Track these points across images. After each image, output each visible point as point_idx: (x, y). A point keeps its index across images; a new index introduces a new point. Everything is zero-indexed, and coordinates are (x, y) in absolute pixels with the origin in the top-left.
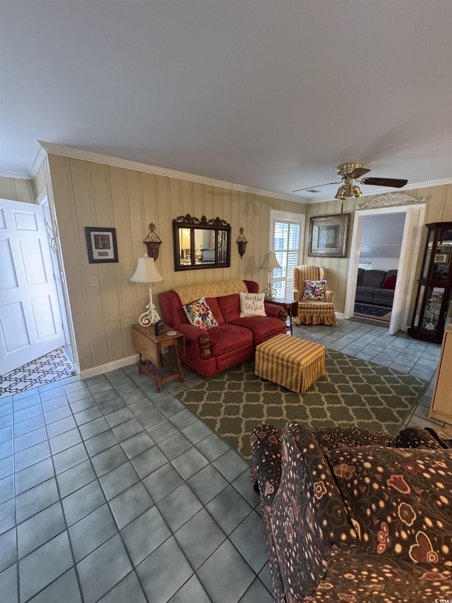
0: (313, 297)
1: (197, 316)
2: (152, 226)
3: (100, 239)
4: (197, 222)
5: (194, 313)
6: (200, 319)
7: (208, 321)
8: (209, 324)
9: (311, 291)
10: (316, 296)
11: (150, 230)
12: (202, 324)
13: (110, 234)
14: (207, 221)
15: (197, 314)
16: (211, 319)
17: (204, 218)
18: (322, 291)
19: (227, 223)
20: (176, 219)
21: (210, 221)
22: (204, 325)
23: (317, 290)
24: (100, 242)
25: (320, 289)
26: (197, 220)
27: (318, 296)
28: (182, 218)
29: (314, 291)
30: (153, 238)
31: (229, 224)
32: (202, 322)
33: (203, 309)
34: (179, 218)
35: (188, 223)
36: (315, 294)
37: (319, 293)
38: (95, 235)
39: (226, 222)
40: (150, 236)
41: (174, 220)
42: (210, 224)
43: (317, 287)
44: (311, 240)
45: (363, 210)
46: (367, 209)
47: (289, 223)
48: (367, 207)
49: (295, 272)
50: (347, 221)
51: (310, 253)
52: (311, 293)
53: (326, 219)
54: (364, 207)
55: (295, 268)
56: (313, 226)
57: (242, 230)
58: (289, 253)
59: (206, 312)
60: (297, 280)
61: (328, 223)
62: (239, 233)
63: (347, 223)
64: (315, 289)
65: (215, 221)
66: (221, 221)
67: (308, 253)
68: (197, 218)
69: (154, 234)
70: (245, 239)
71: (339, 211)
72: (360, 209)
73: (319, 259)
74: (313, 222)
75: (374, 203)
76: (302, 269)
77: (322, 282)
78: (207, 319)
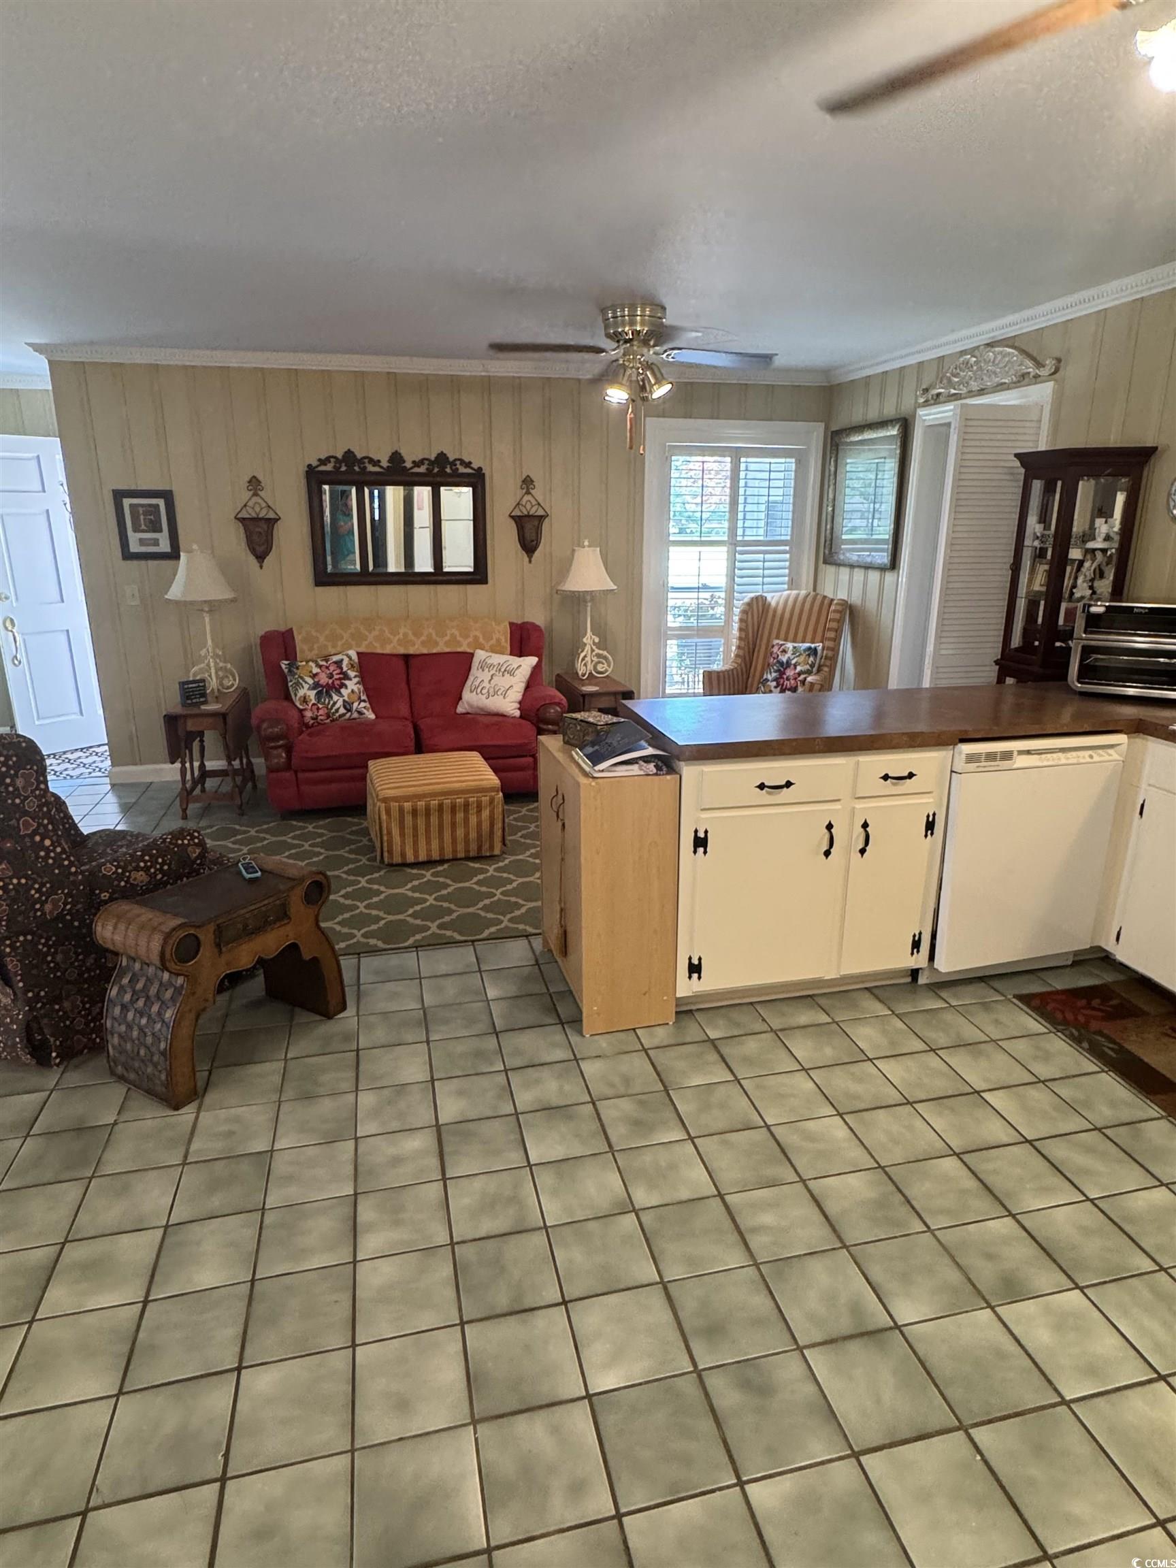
1: (306, 686)
2: (254, 483)
3: (141, 512)
4: (377, 469)
5: (302, 678)
6: (312, 694)
7: (335, 703)
8: (337, 710)
11: (251, 493)
12: (314, 704)
13: (161, 503)
14: (408, 465)
15: (306, 682)
16: (346, 698)
17: (396, 458)
18: (802, 677)
19: (475, 466)
20: (315, 463)
21: (417, 464)
22: (318, 709)
23: (790, 673)
24: (142, 517)
25: (799, 668)
26: (376, 463)
28: (332, 460)
29: (781, 673)
30: (257, 508)
31: (480, 469)
32: (313, 701)
33: (331, 674)
34: (323, 462)
35: (350, 471)
36: (783, 685)
37: (793, 682)
38: (131, 505)
39: (470, 463)
40: (250, 504)
41: (309, 466)
42: (416, 470)
43: (793, 662)
44: (830, 509)
45: (931, 405)
46: (939, 403)
47: (737, 455)
48: (938, 395)
49: (744, 612)
50: (899, 444)
51: (827, 552)
52: (776, 680)
53: (860, 438)
54: (932, 396)
55: (746, 600)
56: (836, 461)
57: (528, 483)
58: (738, 548)
59: (337, 682)
60: (747, 635)
61: (864, 451)
62: (520, 493)
63: (898, 452)
64: (785, 669)
65: (431, 463)
66: (453, 464)
67: (824, 553)
68: (376, 458)
69: (260, 501)
70: (540, 509)
71: (890, 411)
72: (926, 404)
73: (844, 571)
74: (837, 446)
75: (949, 381)
76: (778, 604)
77: (810, 648)
78: (335, 698)
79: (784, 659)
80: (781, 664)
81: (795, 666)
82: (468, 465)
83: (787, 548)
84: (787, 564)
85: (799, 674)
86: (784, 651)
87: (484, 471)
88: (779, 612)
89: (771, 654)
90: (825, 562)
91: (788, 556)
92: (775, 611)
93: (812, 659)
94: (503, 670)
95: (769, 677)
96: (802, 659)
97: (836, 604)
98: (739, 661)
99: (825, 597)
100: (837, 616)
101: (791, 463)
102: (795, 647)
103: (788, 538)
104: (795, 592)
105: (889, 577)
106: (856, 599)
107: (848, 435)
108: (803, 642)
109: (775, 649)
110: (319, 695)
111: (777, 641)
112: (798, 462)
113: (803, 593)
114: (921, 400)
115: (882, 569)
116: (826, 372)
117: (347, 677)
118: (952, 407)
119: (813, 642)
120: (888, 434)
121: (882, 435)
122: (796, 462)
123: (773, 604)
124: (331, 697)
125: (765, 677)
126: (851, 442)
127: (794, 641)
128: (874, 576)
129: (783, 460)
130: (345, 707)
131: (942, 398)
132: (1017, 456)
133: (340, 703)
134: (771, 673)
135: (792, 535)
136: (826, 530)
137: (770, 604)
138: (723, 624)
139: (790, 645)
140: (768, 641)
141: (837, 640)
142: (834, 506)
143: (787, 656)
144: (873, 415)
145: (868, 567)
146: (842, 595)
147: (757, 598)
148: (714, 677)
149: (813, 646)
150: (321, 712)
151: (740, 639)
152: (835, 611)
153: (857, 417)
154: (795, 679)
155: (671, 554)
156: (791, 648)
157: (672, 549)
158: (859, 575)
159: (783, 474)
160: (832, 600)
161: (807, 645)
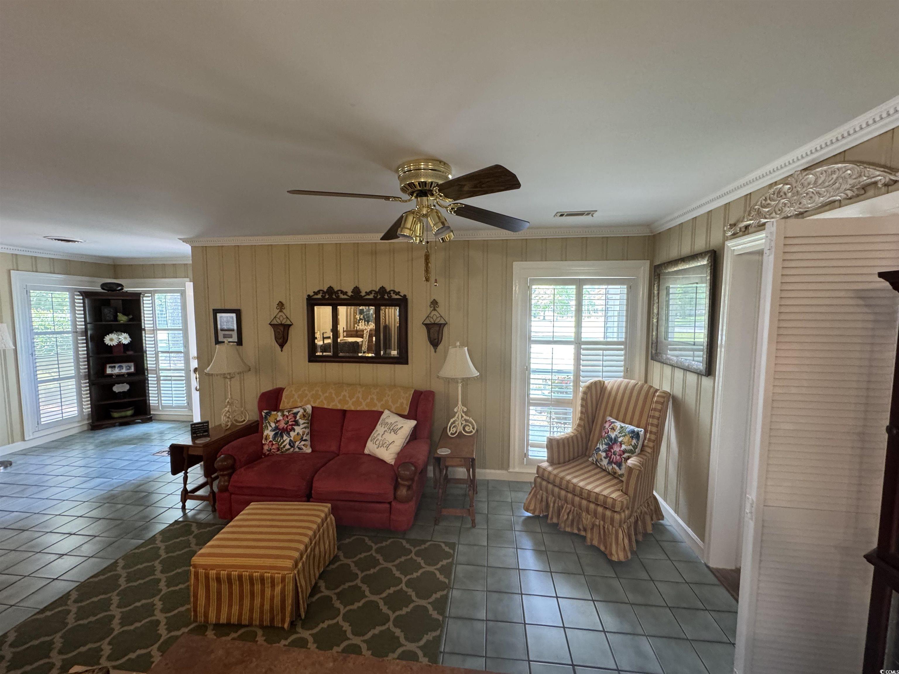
0: (605, 462)
1: (270, 428)
2: (281, 306)
4: (345, 297)
5: (269, 423)
6: (271, 434)
7: (284, 441)
8: (284, 446)
9: (605, 446)
10: (610, 463)
11: (279, 310)
12: (270, 441)
13: (234, 315)
14: (363, 294)
15: (270, 426)
16: (292, 439)
17: (356, 290)
18: (626, 455)
19: (402, 294)
20: (312, 294)
21: (368, 294)
22: (273, 444)
23: (616, 448)
25: (624, 447)
26: (345, 293)
27: (613, 465)
28: (321, 292)
29: (610, 447)
30: (281, 319)
31: (405, 296)
32: (271, 439)
33: (288, 421)
34: (316, 293)
35: (331, 298)
36: (610, 458)
37: (618, 458)
38: (220, 317)
39: (399, 292)
40: (278, 316)
41: (309, 296)
42: (368, 297)
43: (620, 440)
44: (655, 320)
45: (740, 236)
46: (748, 234)
47: (580, 284)
48: (747, 227)
49: (585, 393)
50: (709, 272)
51: (654, 352)
52: (605, 451)
53: (675, 269)
54: (740, 228)
55: (587, 384)
56: (659, 286)
57: (434, 304)
58: (583, 346)
59: (290, 427)
60: (587, 411)
61: (679, 278)
62: (429, 310)
63: (709, 278)
64: (613, 444)
65: (376, 293)
66: (389, 293)
67: (652, 352)
68: (345, 290)
69: (283, 315)
70: (442, 319)
71: (700, 245)
72: (735, 235)
73: (668, 370)
74: (659, 275)
75: (759, 213)
76: (612, 389)
77: (633, 432)
78: (285, 437)
79: (613, 435)
80: (611, 439)
81: (621, 444)
82: (398, 293)
83: (623, 347)
84: (623, 358)
85: (624, 452)
86: (613, 429)
87: (407, 297)
88: (613, 393)
89: (605, 428)
90: (652, 359)
91: (623, 352)
92: (610, 393)
93: (635, 440)
94: (391, 428)
96: (626, 439)
97: (658, 396)
98: (576, 433)
99: (651, 387)
100: (659, 407)
101: (624, 289)
102: (622, 427)
103: (623, 340)
104: (626, 380)
105: (706, 382)
106: (678, 392)
107: (666, 268)
108: (630, 424)
109: (607, 425)
110: (276, 435)
111: (610, 418)
112: (630, 288)
113: (633, 382)
114: (729, 234)
115: (699, 373)
116: (648, 225)
117: (297, 423)
118: (764, 235)
119: (638, 427)
120: (699, 264)
121: (693, 265)
122: (627, 288)
123: (609, 388)
124: (282, 437)
125: (598, 446)
126: (669, 272)
127: (623, 422)
128: (692, 378)
129: (619, 287)
130: (290, 444)
131: (751, 229)
132: (881, 275)
133: (287, 441)
134: (602, 444)
135: (626, 338)
136: (652, 335)
137: (606, 387)
138: (571, 398)
139: (618, 424)
140: (604, 417)
141: (660, 426)
142: (658, 318)
143: (615, 433)
144: (686, 250)
145: (687, 369)
146: (666, 388)
147: (595, 383)
148: (555, 443)
149: (636, 429)
150: (274, 447)
151: (582, 412)
152: (657, 402)
153: (674, 254)
154: (620, 455)
155: (532, 350)
156: (619, 427)
157: (532, 346)
158: (679, 374)
159: (619, 296)
160: (657, 390)
161: (632, 427)
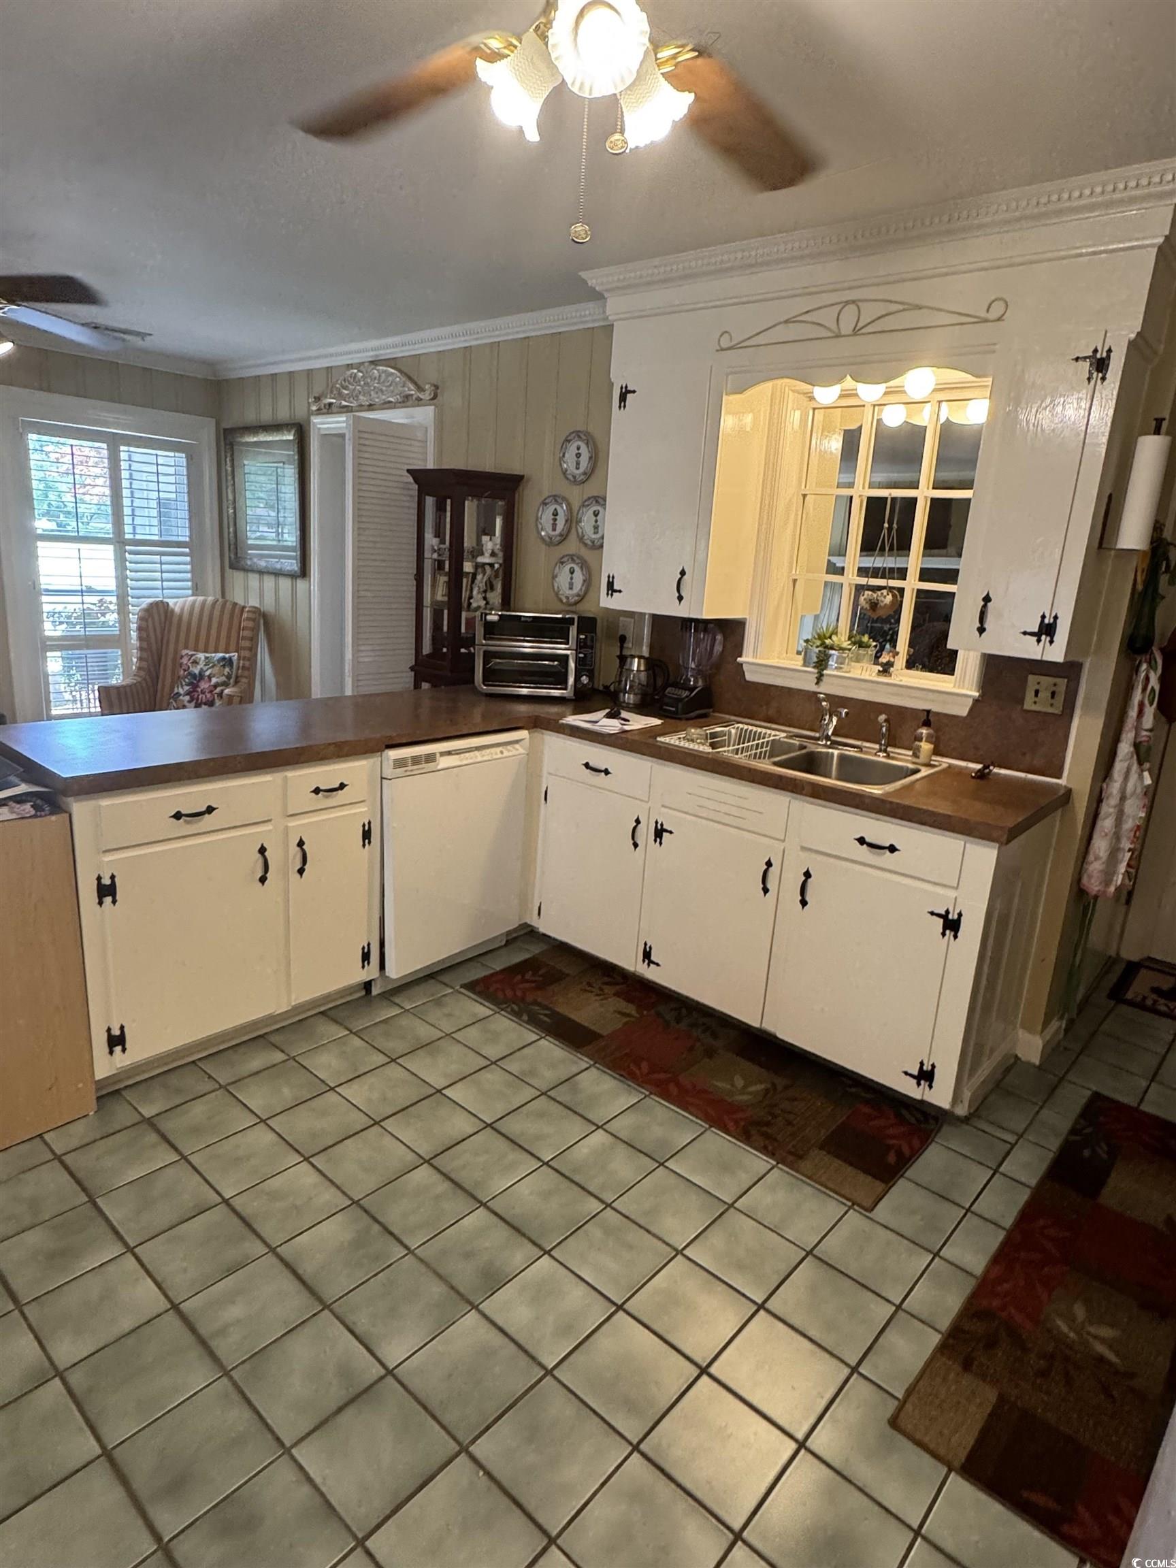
9: (187, 688)
18: (218, 690)
23: (204, 685)
25: (214, 680)
29: (194, 687)
36: (198, 699)
37: (209, 695)
43: (207, 673)
44: (231, 511)
45: (324, 414)
46: (332, 413)
48: (330, 404)
49: (141, 619)
50: (296, 450)
51: (233, 556)
52: (188, 693)
53: (255, 439)
54: (325, 405)
55: (144, 606)
56: (232, 460)
58: (127, 548)
60: (149, 644)
61: (260, 453)
63: (296, 457)
64: (199, 681)
67: (230, 557)
71: (283, 415)
72: (319, 412)
73: (253, 579)
74: (232, 445)
75: (340, 394)
76: (182, 610)
77: (224, 659)
79: (196, 671)
80: (194, 676)
81: (210, 678)
83: (187, 550)
84: (189, 567)
85: (215, 686)
86: (196, 662)
88: (185, 619)
89: (181, 665)
90: (232, 567)
91: (188, 559)
92: (180, 618)
93: (227, 670)
95: (181, 691)
96: (216, 670)
97: (248, 612)
98: (142, 673)
99: (235, 604)
100: (251, 624)
101: (181, 458)
102: (206, 658)
103: (187, 539)
104: (200, 598)
105: (301, 584)
106: (268, 605)
107: (242, 435)
108: (216, 651)
109: (185, 660)
111: (185, 652)
112: (190, 459)
113: (210, 599)
114: (314, 408)
115: (292, 576)
116: (210, 364)
118: (344, 419)
119: (226, 652)
120: (284, 438)
121: (277, 438)
122: (187, 457)
123: (177, 610)
125: (176, 691)
126: (247, 442)
127: (206, 651)
128: (285, 583)
129: (172, 454)
131: (334, 409)
132: (408, 471)
134: (182, 687)
135: (190, 537)
136: (229, 533)
137: (173, 611)
138: (118, 633)
139: (201, 656)
140: (176, 651)
141: (253, 649)
142: (235, 508)
143: (199, 667)
144: (266, 416)
145: (277, 574)
146: (254, 602)
147: (157, 603)
148: (114, 694)
149: (227, 656)
151: (141, 649)
152: (248, 619)
153: (250, 417)
154: (211, 692)
155: (40, 552)
156: (203, 658)
157: (39, 544)
158: (269, 582)
159: (173, 469)
160: (244, 607)
161: (221, 655)
